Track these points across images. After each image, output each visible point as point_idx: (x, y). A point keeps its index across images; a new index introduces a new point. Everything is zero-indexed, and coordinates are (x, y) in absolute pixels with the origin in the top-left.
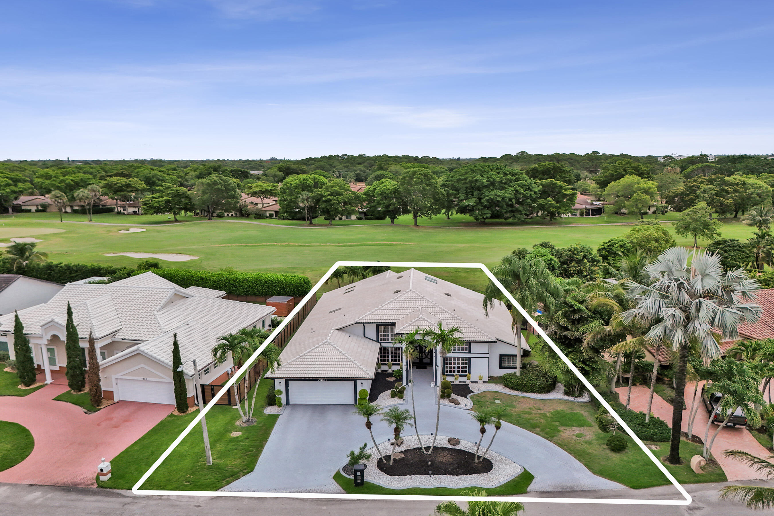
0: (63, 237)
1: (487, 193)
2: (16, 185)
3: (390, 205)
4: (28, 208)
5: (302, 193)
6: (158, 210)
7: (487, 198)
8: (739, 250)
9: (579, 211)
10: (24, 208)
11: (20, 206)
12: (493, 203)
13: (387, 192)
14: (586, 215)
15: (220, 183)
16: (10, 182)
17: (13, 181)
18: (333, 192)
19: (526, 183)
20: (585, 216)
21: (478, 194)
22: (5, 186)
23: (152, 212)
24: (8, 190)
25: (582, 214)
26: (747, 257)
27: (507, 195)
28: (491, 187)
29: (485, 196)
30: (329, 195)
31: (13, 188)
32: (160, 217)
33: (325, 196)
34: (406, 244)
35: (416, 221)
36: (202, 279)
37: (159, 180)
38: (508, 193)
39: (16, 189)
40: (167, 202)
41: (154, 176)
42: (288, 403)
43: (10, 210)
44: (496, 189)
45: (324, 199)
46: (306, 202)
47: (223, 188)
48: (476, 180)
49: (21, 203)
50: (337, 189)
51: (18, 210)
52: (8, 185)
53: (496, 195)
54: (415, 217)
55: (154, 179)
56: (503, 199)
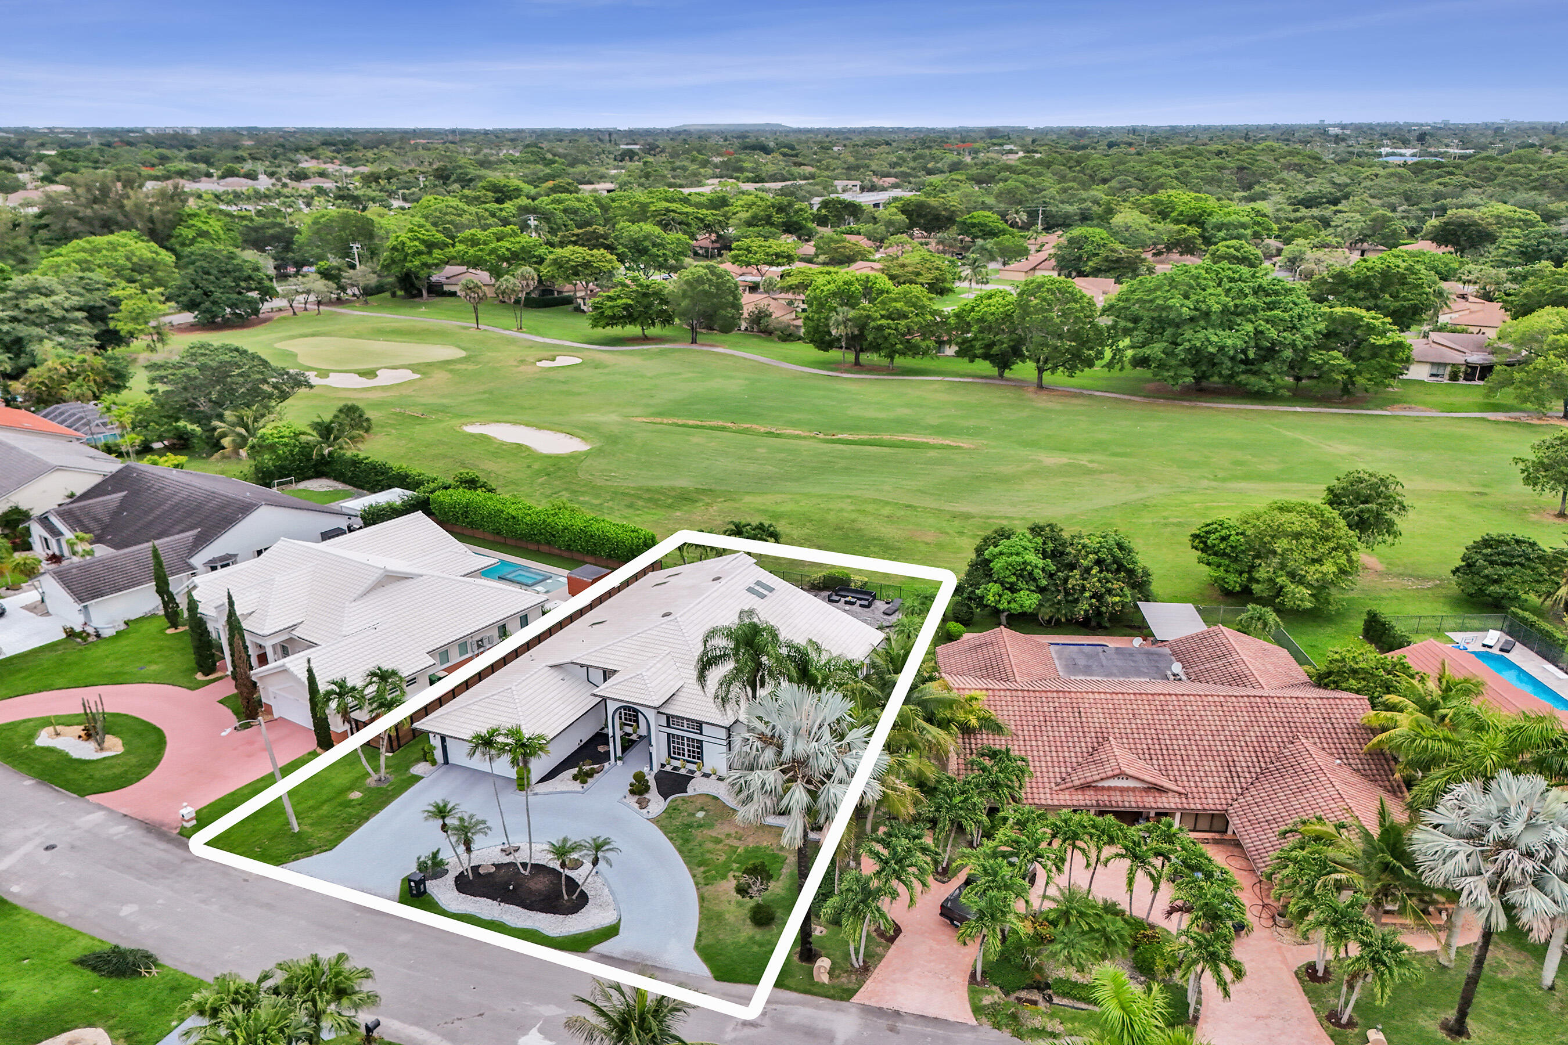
0: (451, 371)
1: (1188, 334)
2: (430, 253)
3: (994, 344)
4: (452, 288)
5: (839, 309)
6: (613, 320)
7: (1187, 345)
8: (1522, 565)
9: (1449, 369)
10: (446, 288)
11: (441, 285)
12: (1198, 358)
13: (991, 318)
14: (1465, 379)
15: (709, 280)
16: (422, 248)
17: (427, 246)
18: (892, 313)
19: (1286, 316)
20: (1461, 382)
21: (1174, 335)
22: (414, 256)
23: (603, 323)
24: (417, 263)
25: (1454, 377)
26: (1538, 582)
27: (1229, 342)
28: (1202, 323)
29: (1184, 341)
30: (882, 317)
31: (425, 258)
32: (617, 331)
33: (874, 320)
34: (949, 447)
35: (1040, 378)
36: (514, 518)
37: (654, 245)
38: (1231, 340)
39: (430, 261)
40: (626, 307)
41: (646, 238)
42: (446, 762)
43: (424, 293)
44: (1213, 326)
45: (872, 324)
46: (842, 327)
47: (713, 290)
48: (1171, 308)
49: (443, 280)
50: (899, 305)
51: (437, 291)
52: (419, 253)
53: (1208, 340)
54: (1041, 371)
55: (646, 243)
56: (1221, 349)
